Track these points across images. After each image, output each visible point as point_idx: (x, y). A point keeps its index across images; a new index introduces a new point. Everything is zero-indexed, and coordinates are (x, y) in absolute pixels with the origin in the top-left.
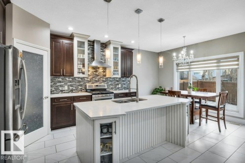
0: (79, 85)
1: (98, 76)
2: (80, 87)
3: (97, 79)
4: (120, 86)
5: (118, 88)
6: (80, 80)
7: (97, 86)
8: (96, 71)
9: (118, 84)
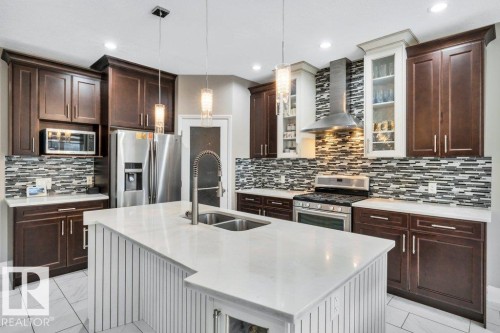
0: (304, 177)
1: (347, 153)
2: (307, 181)
3: (345, 164)
4: (432, 188)
5: (426, 196)
6: (307, 164)
7: (340, 180)
8: (345, 142)
9: (424, 182)
